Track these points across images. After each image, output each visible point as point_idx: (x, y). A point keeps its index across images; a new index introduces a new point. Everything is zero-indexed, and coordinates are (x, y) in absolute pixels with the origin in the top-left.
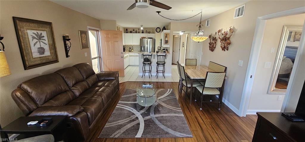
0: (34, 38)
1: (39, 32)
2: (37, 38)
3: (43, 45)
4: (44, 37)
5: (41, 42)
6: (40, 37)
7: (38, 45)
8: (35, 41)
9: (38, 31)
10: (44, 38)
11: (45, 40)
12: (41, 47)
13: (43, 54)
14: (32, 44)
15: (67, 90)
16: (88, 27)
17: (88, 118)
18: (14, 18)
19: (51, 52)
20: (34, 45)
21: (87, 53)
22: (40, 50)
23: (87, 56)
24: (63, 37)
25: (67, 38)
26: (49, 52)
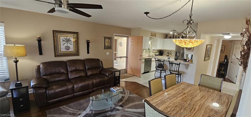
0: (63, 41)
2: (66, 41)
3: (69, 45)
4: (71, 40)
5: (68, 44)
6: (68, 41)
7: (66, 45)
8: (64, 42)
11: (72, 42)
12: (68, 46)
13: (69, 50)
14: (62, 44)
15: (64, 73)
16: (114, 34)
17: (46, 94)
18: (53, 31)
19: (74, 49)
20: (63, 44)
21: (109, 52)
22: (67, 47)
23: (109, 54)
24: (87, 41)
25: (88, 42)
26: (73, 49)
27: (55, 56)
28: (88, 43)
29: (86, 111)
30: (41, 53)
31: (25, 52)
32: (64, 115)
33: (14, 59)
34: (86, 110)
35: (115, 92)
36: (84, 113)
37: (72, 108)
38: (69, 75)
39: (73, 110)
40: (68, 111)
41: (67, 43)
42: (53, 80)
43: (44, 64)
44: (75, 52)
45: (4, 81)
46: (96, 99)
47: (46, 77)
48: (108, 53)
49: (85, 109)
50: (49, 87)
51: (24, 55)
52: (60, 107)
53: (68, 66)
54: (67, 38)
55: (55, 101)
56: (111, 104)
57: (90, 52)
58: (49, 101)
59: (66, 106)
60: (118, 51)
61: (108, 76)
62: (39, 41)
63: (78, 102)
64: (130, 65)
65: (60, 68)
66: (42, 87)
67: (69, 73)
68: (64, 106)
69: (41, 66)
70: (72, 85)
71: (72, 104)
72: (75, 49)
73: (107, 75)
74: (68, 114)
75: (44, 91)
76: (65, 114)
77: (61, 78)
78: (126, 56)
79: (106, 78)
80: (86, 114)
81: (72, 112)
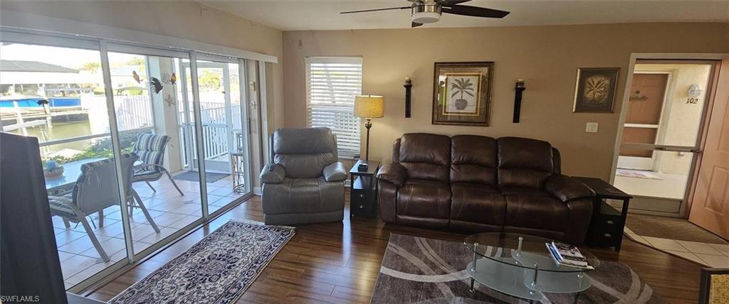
0: (455, 86)
1: (465, 79)
2: (459, 86)
3: (465, 96)
4: (472, 84)
5: (465, 93)
6: (464, 87)
7: (458, 97)
8: (456, 90)
9: (463, 77)
10: (471, 87)
11: (472, 90)
12: (463, 99)
13: (463, 109)
14: (450, 93)
15: (442, 165)
16: (634, 56)
17: (396, 200)
18: (435, 63)
19: (477, 108)
20: (453, 95)
21: (597, 124)
22: (460, 103)
23: (596, 131)
24: (517, 84)
25: (519, 87)
26: (475, 108)
27: (433, 123)
28: (519, 90)
29: (462, 274)
30: (408, 115)
31: (381, 110)
32: (414, 257)
33: (366, 122)
34: (463, 271)
35: (558, 258)
36: (455, 276)
37: (436, 251)
38: (452, 171)
39: (435, 255)
40: (425, 253)
41: (462, 93)
42: (416, 174)
43: (407, 136)
44: (478, 115)
45: (352, 158)
46: (491, 256)
47: (407, 164)
48: (592, 127)
49: (461, 267)
50: (403, 186)
51: (379, 116)
52: (415, 238)
53: (453, 150)
54: (463, 80)
55: (409, 220)
56: (534, 292)
57: (522, 117)
58: (399, 216)
59: (427, 242)
60: (665, 124)
61: (566, 203)
62: (408, 87)
63: (455, 244)
64: (709, 188)
65: (434, 152)
66: (392, 183)
67: (452, 166)
68: (423, 240)
69: (403, 140)
70: (448, 198)
71: (440, 242)
72: (479, 107)
73: (564, 198)
74: (423, 259)
75: (393, 192)
76: (417, 257)
77: (433, 176)
78: (693, 144)
79: (557, 209)
80: (459, 281)
81: (432, 259)
